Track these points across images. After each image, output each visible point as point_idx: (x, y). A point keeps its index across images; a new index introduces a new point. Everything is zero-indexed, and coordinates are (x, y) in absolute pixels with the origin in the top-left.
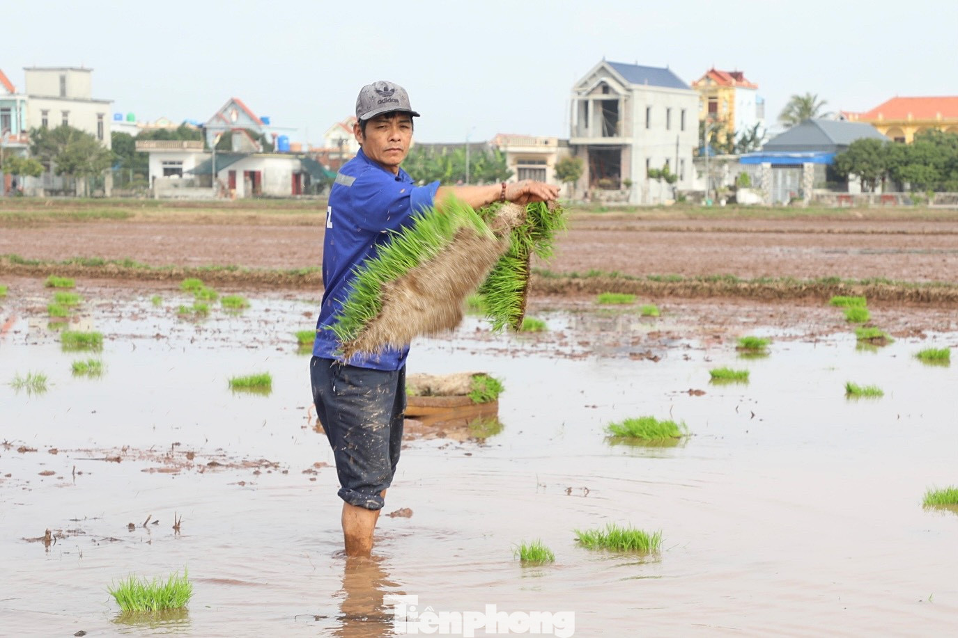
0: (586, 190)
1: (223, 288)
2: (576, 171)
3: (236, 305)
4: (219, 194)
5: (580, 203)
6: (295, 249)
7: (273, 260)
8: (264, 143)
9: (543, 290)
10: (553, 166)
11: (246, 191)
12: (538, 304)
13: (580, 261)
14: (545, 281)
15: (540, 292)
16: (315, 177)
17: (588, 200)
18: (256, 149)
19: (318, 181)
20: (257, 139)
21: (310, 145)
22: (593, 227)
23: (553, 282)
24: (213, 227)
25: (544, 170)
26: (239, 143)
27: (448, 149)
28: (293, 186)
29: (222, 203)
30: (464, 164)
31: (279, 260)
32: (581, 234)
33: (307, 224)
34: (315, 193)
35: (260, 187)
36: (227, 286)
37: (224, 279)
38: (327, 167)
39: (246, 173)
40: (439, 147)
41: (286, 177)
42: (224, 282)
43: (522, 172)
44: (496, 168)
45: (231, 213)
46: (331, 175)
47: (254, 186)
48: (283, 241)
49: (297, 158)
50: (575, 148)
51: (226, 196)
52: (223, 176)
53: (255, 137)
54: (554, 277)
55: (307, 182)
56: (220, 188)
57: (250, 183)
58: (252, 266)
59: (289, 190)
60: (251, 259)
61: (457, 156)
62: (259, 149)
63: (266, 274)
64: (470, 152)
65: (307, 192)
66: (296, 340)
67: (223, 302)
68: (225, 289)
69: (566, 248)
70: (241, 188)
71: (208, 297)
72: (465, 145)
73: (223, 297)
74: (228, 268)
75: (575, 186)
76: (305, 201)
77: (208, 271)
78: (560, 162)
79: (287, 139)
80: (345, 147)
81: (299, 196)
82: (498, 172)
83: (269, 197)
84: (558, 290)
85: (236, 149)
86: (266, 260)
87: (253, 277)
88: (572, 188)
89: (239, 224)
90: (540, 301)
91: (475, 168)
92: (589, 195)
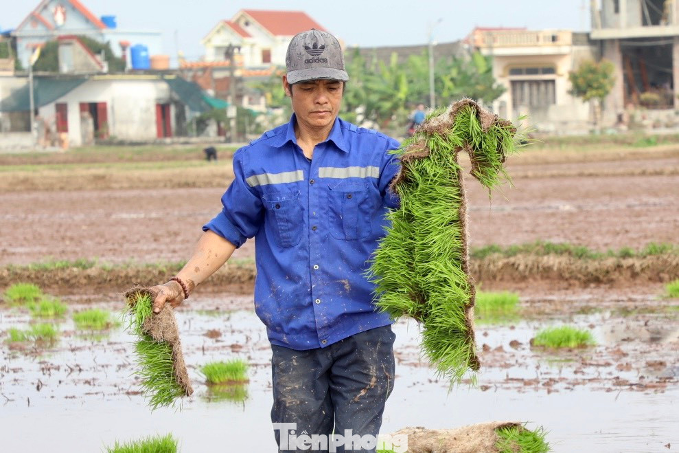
0: (621, 110)
1: (72, 297)
2: (606, 82)
3: (98, 324)
4: (42, 141)
5: (610, 132)
6: (175, 227)
7: (144, 247)
8: (109, 57)
9: (576, 278)
10: (567, 76)
11: (84, 136)
12: (572, 302)
13: (628, 227)
14: (580, 263)
15: (572, 282)
16: (193, 109)
17: (624, 127)
18: (98, 68)
19: (198, 114)
20: (99, 52)
21: (180, 58)
22: (638, 171)
23: (592, 266)
24: (41, 196)
25: (553, 81)
26: (71, 60)
27: (400, 55)
28: (158, 123)
29: (46, 155)
30: (426, 79)
31: (154, 245)
32: (620, 182)
33: (187, 185)
34: (195, 133)
35: (107, 127)
36: (79, 293)
37: (73, 281)
38: (211, 92)
39: (83, 107)
40: (384, 52)
41: (147, 110)
42: (72, 286)
43: (518, 86)
44: (477, 83)
45: (65, 172)
46: (217, 105)
47: (96, 126)
48: (154, 215)
49: (163, 80)
50: (600, 46)
51: (53, 145)
52: (48, 113)
53: (95, 48)
54: (593, 258)
55: (180, 116)
56: (43, 131)
57: (91, 121)
58: (110, 257)
59: (152, 131)
60: (109, 246)
61: (414, 66)
62: (102, 67)
63: (138, 271)
64: (435, 59)
65: (181, 132)
66: (203, 378)
67: (76, 320)
68: (77, 297)
69: (600, 207)
70: (77, 130)
71: (51, 312)
72: (426, 47)
73: (77, 312)
74: (78, 265)
75: (602, 105)
76: (180, 147)
77: (46, 270)
78: (576, 69)
79: (145, 49)
80: (237, 59)
81: (168, 140)
82: (480, 88)
83: (122, 143)
84: (601, 277)
85: (65, 68)
86: (133, 246)
87: (118, 277)
88: (598, 110)
89: (80, 189)
90: (574, 298)
91: (442, 82)
92: (625, 118)
